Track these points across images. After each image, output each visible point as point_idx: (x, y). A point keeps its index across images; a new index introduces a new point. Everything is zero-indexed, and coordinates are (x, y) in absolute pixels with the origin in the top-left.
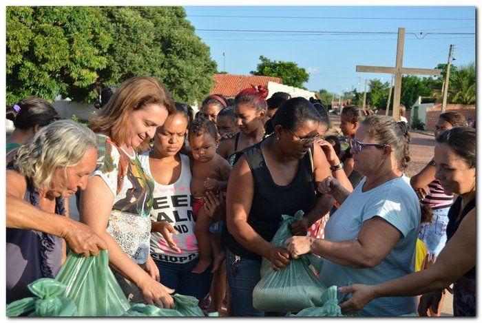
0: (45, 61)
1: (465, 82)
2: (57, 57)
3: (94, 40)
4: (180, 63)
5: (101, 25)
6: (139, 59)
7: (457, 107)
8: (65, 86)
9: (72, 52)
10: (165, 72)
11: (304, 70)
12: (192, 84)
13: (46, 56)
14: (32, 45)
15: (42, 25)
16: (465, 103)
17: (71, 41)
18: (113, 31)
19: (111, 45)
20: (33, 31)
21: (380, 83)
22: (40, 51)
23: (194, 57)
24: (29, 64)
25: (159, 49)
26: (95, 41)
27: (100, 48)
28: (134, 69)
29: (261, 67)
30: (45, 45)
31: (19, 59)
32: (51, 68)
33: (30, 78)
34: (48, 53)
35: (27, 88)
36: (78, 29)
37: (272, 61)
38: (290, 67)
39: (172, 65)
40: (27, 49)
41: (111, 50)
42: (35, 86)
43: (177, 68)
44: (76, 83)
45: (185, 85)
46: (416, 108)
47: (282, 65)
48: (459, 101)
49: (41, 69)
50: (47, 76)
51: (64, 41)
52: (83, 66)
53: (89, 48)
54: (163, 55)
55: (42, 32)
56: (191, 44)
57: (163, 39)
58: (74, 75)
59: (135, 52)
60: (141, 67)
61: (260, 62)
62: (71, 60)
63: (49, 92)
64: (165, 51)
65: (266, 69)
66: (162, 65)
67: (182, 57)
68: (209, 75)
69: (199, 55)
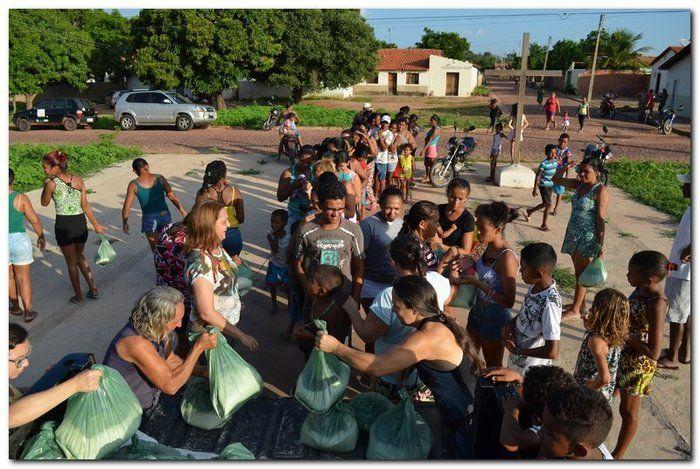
0: (228, 52)
1: (615, 48)
2: (238, 48)
3: (270, 28)
4: (347, 45)
5: (275, 15)
6: (309, 43)
7: (607, 72)
8: (247, 72)
9: (251, 42)
10: (334, 54)
11: (465, 40)
12: (359, 63)
13: (229, 48)
14: (216, 39)
15: (224, 20)
16: (615, 69)
17: (249, 32)
18: (285, 20)
19: (285, 33)
20: (216, 25)
21: (538, 47)
22: (224, 43)
23: (360, 38)
24: (215, 56)
25: (328, 32)
26: (270, 30)
27: (274, 35)
28: (306, 53)
29: (425, 39)
30: (227, 38)
31: (206, 52)
32: (234, 57)
33: (217, 69)
34: (231, 45)
35: (216, 76)
36: (255, 20)
37: (435, 32)
38: (453, 37)
39: (340, 47)
40: (212, 42)
41: (285, 37)
42: (222, 73)
43: (345, 50)
44: (257, 69)
45: (352, 65)
46: (570, 73)
47: (444, 36)
48: (610, 67)
49: (225, 60)
50: (231, 65)
51: (243, 33)
52: (262, 54)
53: (265, 37)
54: (332, 39)
55: (224, 26)
56: (356, 26)
57: (331, 24)
58: (254, 62)
59: (305, 38)
60: (312, 50)
61: (425, 34)
62: (251, 49)
63: (234, 78)
64: (333, 34)
65: (430, 40)
66: (331, 48)
67: (349, 39)
68: (373, 54)
69: (364, 36)
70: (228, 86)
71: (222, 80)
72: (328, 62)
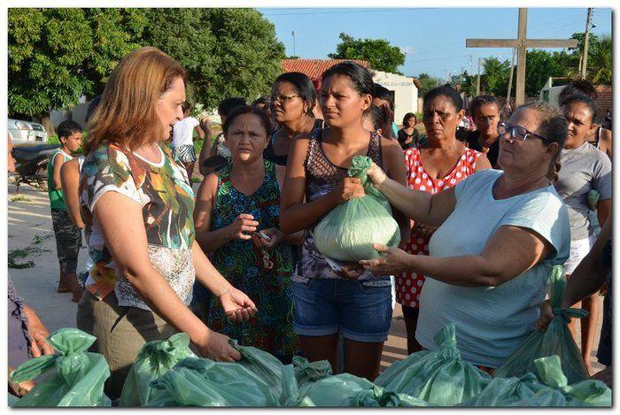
0: (62, 52)
2: (77, 47)
3: (124, 22)
4: (237, 47)
6: (183, 44)
8: (89, 84)
9: (96, 39)
10: (218, 60)
11: (398, 49)
12: (254, 73)
13: (63, 46)
14: (45, 33)
16: (609, 83)
17: (94, 25)
19: (146, 28)
20: (45, 14)
21: (497, 63)
22: (55, 39)
23: (254, 38)
24: (41, 58)
25: (208, 31)
26: (125, 24)
27: (132, 32)
29: (343, 49)
30: (61, 32)
31: (29, 51)
32: (71, 61)
33: (45, 76)
34: (66, 42)
35: (42, 88)
37: (356, 39)
38: (380, 46)
39: (226, 50)
40: (38, 38)
41: (147, 35)
42: (52, 85)
43: (233, 54)
44: (104, 80)
45: (245, 76)
46: (546, 92)
47: (369, 44)
49: (58, 64)
50: (66, 72)
51: (85, 25)
52: (112, 58)
53: (117, 34)
54: (214, 39)
56: (250, 21)
57: (213, 18)
58: (100, 69)
59: (178, 36)
60: (186, 55)
61: (341, 41)
62: (96, 49)
63: (70, 92)
64: (216, 33)
65: (349, 50)
66: (214, 51)
67: (239, 39)
68: (274, 62)
69: (260, 36)
70: (60, 104)
71: (50, 95)
72: (210, 71)
